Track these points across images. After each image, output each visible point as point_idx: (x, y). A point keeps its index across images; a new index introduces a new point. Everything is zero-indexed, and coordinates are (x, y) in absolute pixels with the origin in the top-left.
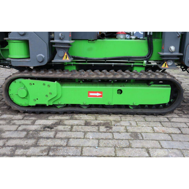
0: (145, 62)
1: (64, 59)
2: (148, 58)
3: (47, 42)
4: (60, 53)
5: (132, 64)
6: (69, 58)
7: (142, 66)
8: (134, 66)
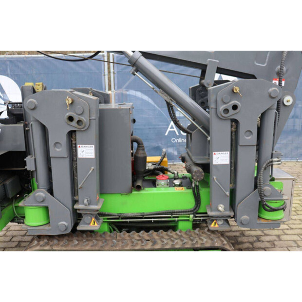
0: (192, 216)
1: (91, 224)
2: (195, 211)
3: (71, 207)
4: (85, 219)
5: (176, 219)
6: (97, 224)
7: (188, 220)
8: (178, 221)
